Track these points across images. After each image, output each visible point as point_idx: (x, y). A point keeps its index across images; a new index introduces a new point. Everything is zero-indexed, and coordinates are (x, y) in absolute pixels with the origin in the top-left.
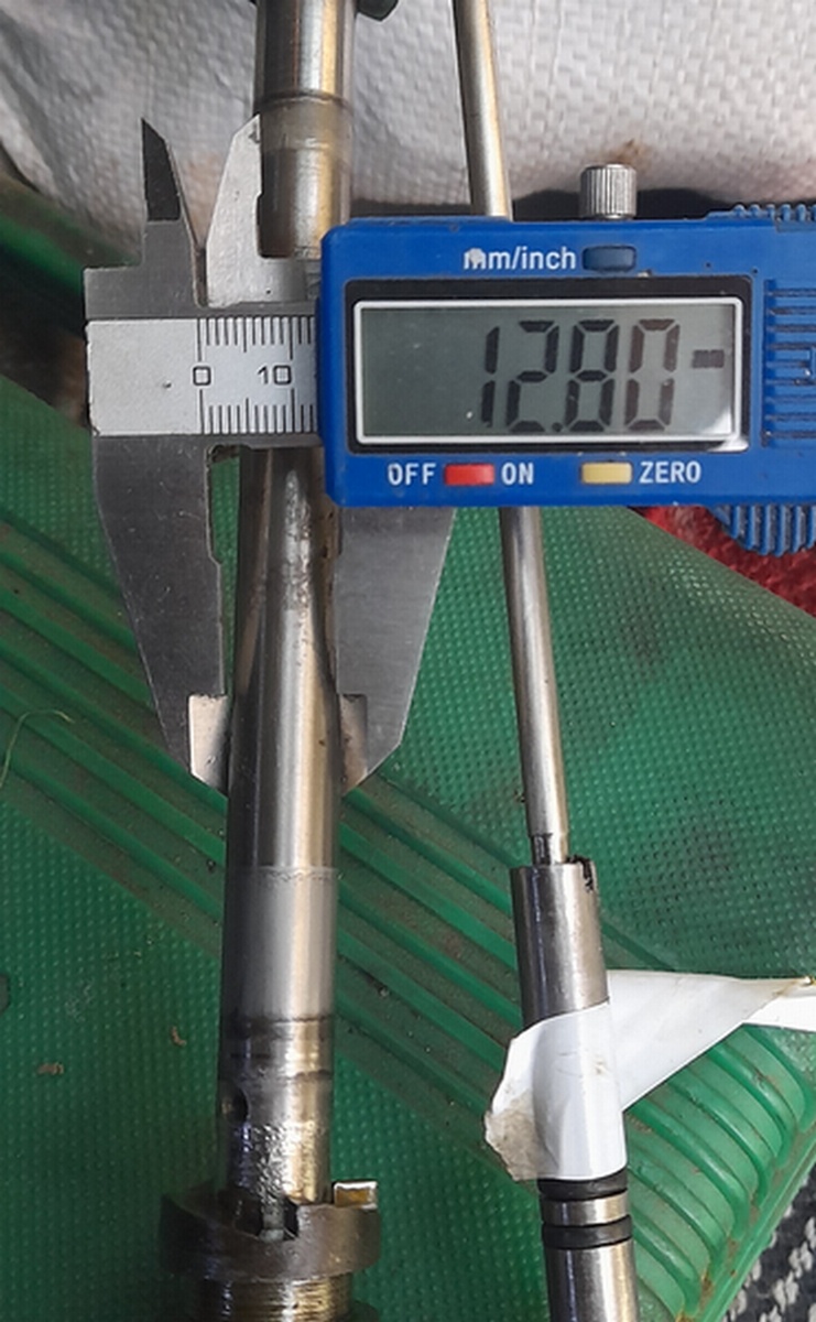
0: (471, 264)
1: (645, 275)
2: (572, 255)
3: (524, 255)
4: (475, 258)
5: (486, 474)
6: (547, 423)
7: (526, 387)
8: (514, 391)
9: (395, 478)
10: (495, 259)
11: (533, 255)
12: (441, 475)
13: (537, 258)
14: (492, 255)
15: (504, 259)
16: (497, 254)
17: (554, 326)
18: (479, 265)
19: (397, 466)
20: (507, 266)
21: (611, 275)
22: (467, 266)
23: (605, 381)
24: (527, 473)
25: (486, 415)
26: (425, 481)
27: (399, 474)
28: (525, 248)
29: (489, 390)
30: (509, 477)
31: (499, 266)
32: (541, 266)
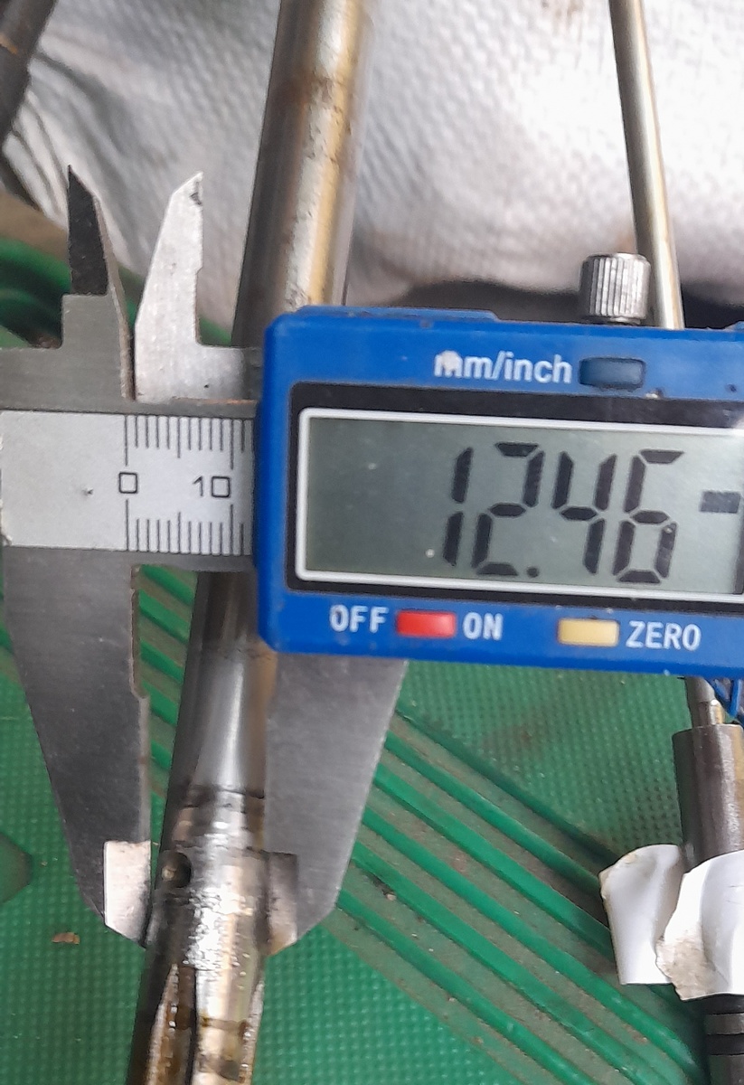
0: (443, 370)
1: (655, 396)
2: (566, 365)
3: (509, 362)
4: (449, 363)
5: (445, 624)
6: (520, 568)
7: (499, 523)
8: (484, 526)
9: (339, 621)
10: (473, 365)
11: (519, 363)
12: (392, 622)
13: (524, 368)
14: (470, 360)
15: (484, 366)
16: (475, 359)
17: (538, 450)
18: (453, 372)
19: (342, 609)
20: (487, 375)
21: (612, 393)
22: (438, 372)
23: (594, 520)
24: (492, 626)
25: (450, 553)
26: (374, 628)
27: (344, 619)
28: (510, 354)
29: (455, 524)
30: (473, 629)
31: (478, 374)
32: (528, 377)
